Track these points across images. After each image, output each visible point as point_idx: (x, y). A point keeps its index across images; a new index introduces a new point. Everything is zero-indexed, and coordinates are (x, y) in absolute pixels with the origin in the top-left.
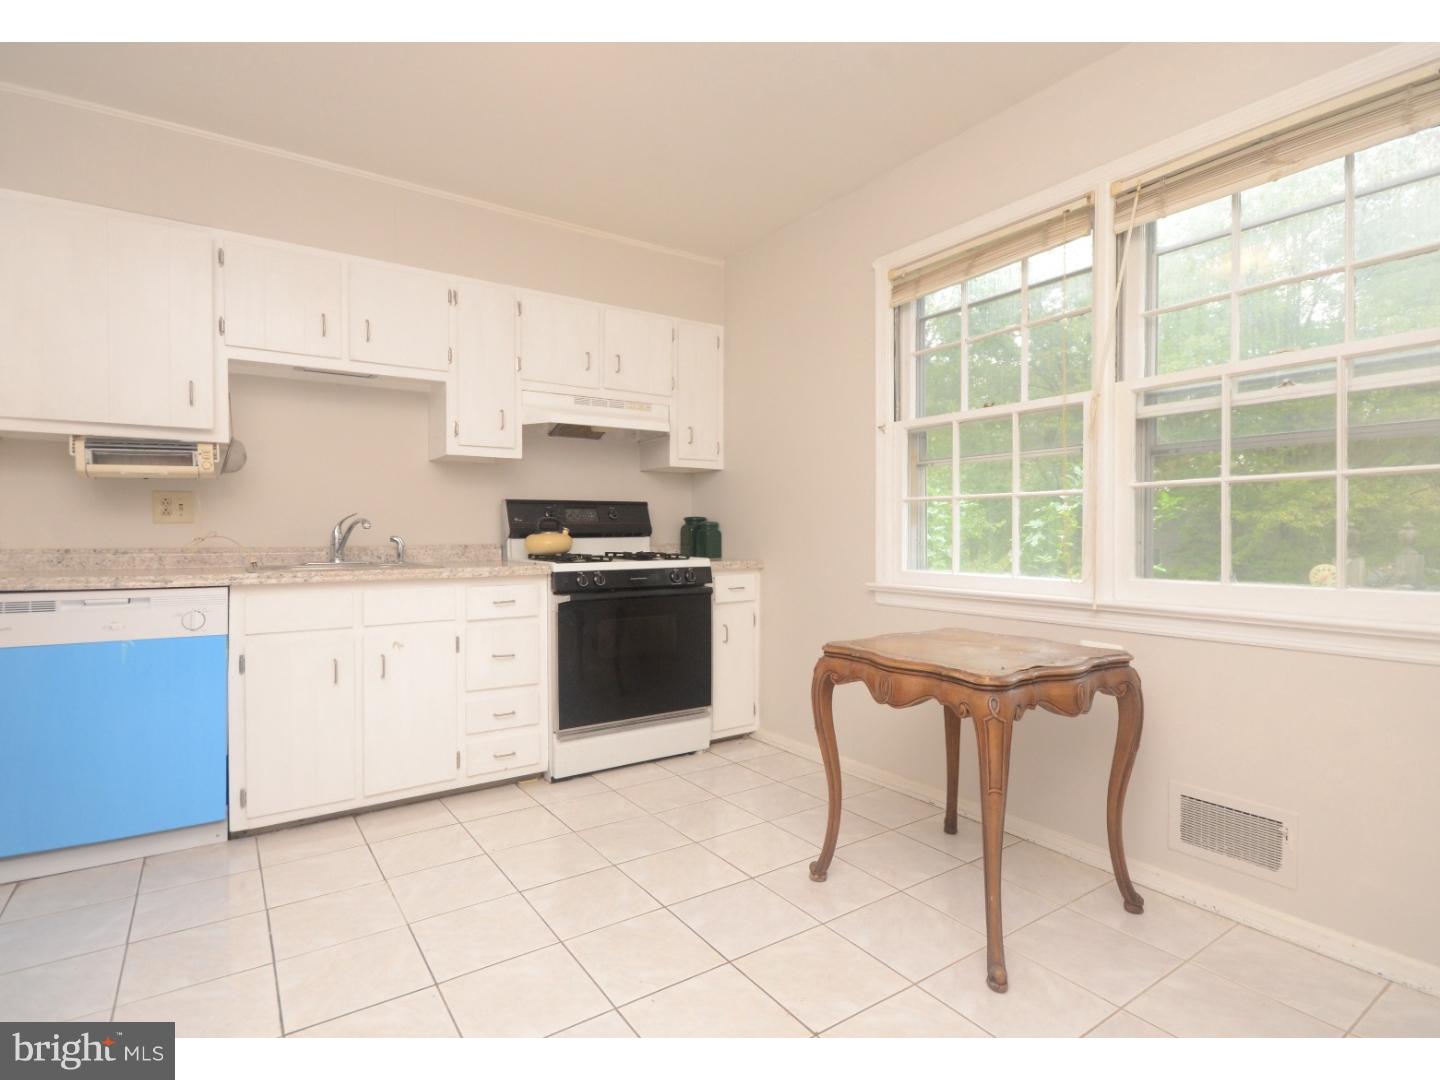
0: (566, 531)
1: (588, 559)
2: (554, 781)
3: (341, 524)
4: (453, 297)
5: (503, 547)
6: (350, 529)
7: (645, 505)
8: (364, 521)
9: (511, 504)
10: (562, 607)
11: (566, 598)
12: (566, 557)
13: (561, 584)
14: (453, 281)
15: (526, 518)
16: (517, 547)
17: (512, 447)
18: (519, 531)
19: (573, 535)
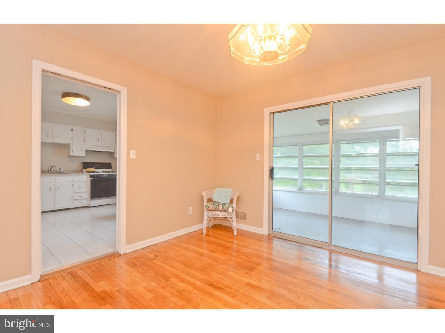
0: (94, 168)
1: (98, 172)
2: (90, 207)
3: (50, 166)
4: (72, 130)
5: (82, 170)
6: (52, 167)
7: (111, 163)
8: (55, 166)
9: (83, 163)
10: (91, 180)
11: (92, 178)
12: (94, 172)
13: (91, 176)
14: (71, 127)
15: (86, 165)
16: (84, 170)
17: (84, 154)
18: (85, 168)
19: (95, 168)
